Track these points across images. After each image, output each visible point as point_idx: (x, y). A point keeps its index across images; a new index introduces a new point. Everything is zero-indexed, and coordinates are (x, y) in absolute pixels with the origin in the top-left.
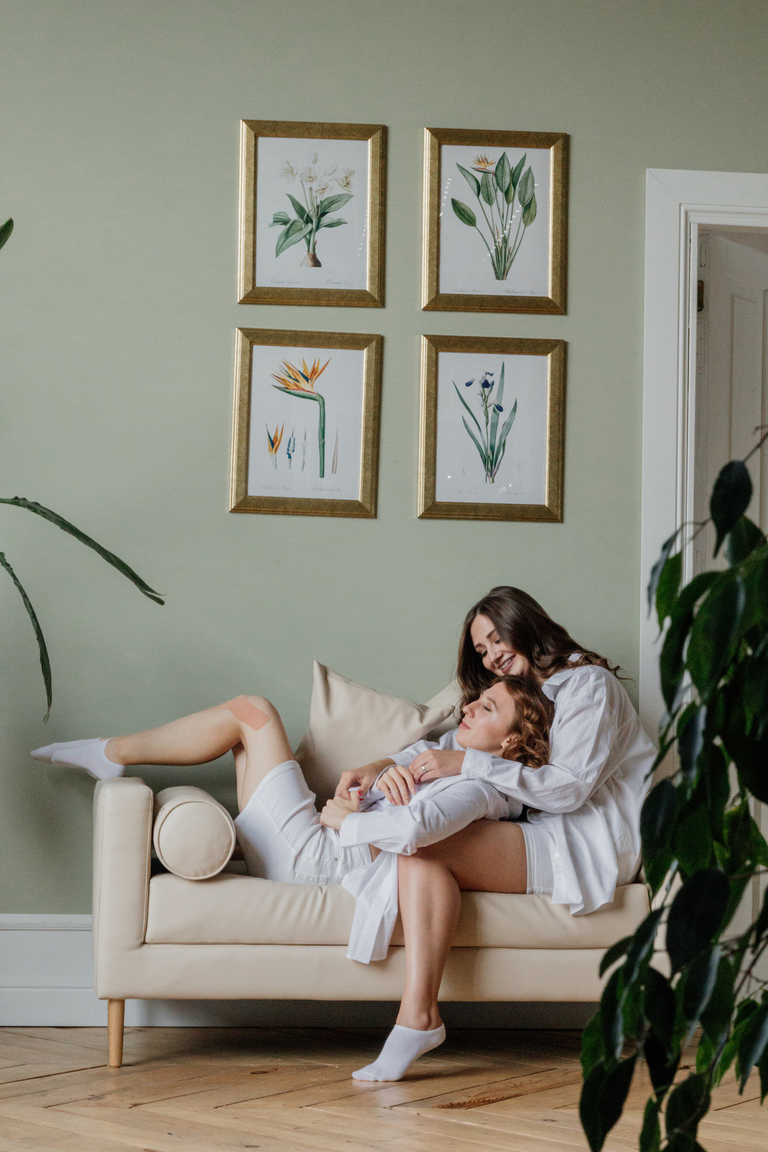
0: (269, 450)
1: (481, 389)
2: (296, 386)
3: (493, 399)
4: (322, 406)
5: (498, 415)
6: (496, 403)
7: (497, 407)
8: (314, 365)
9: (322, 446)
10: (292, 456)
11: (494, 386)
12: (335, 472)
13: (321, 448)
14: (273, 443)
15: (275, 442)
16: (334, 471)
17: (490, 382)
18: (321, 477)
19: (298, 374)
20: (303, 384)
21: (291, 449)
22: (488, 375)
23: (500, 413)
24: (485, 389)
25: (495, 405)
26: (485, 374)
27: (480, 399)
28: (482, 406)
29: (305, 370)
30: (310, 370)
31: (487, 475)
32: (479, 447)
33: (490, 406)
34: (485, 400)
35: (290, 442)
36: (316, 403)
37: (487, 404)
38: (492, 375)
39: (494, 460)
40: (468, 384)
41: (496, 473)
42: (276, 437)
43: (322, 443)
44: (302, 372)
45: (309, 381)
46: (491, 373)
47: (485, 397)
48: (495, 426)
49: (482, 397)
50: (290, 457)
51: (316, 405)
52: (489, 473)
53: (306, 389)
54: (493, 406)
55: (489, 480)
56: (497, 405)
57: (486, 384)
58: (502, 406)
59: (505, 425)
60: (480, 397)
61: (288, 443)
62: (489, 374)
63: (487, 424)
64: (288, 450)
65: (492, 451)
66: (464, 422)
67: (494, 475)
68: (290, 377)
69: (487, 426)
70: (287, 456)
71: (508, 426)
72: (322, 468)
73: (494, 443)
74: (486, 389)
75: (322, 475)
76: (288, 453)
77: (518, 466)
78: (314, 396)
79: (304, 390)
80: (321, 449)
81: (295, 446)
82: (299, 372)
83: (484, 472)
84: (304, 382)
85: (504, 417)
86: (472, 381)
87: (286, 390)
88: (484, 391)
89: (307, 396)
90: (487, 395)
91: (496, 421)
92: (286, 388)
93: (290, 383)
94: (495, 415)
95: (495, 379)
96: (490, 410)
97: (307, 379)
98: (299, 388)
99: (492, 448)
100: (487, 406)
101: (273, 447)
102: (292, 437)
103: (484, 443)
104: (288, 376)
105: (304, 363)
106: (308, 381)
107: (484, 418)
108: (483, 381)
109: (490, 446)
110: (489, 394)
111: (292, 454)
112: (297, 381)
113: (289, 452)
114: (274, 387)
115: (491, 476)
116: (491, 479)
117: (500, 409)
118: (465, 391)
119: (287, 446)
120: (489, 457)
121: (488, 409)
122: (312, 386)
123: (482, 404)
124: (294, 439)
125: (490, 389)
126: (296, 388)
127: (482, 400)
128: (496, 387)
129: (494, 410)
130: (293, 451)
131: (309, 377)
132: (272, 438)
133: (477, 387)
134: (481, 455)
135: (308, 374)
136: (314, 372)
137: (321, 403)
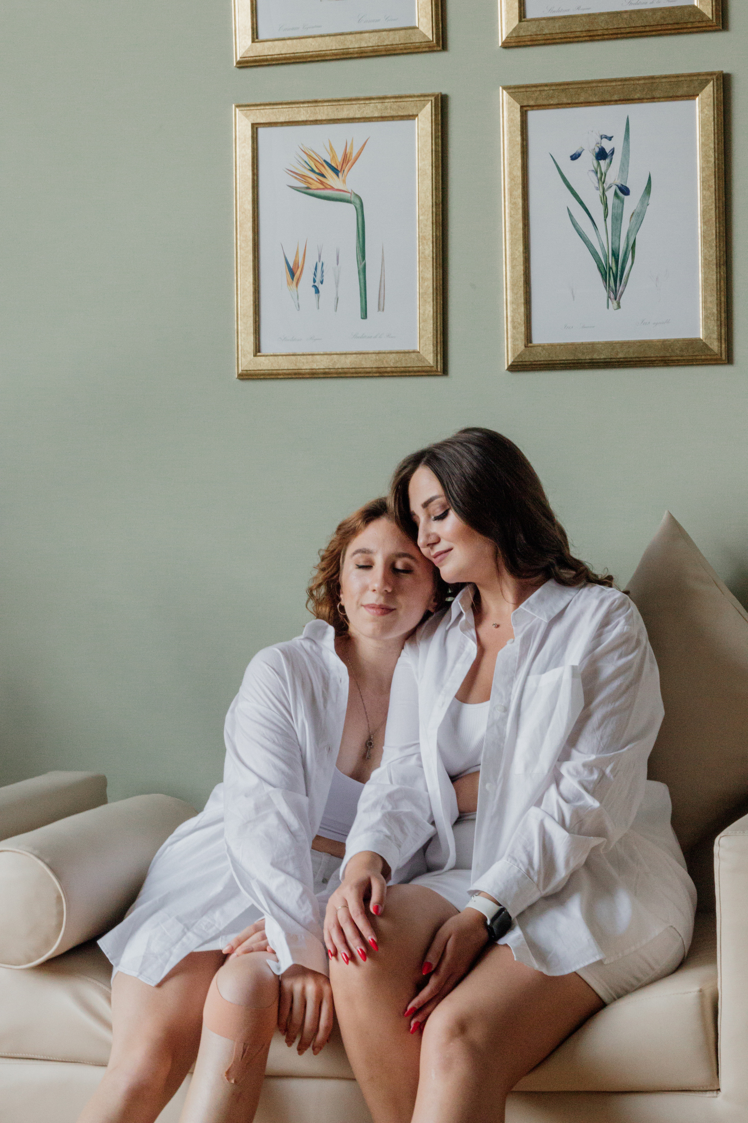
0: (288, 284)
1: (595, 162)
2: (322, 183)
3: (613, 177)
4: (360, 211)
5: (622, 202)
6: (619, 182)
7: (620, 189)
8: (346, 150)
9: (363, 271)
10: (320, 290)
11: (614, 156)
12: (383, 310)
13: (362, 273)
14: (292, 273)
15: (295, 271)
16: (381, 308)
17: (608, 150)
18: (362, 318)
19: (323, 166)
20: (332, 179)
21: (318, 279)
22: (604, 140)
23: (626, 198)
24: (600, 161)
25: (617, 186)
26: (599, 139)
27: (594, 179)
28: (598, 189)
29: (334, 157)
30: (340, 158)
31: (609, 297)
32: (594, 254)
33: (610, 187)
34: (602, 179)
35: (316, 269)
36: (351, 207)
37: (605, 185)
38: (610, 139)
39: (619, 273)
40: (575, 157)
41: (622, 293)
42: (296, 263)
43: (361, 267)
44: (329, 161)
45: (340, 174)
46: (609, 135)
47: (602, 174)
48: (618, 219)
49: (597, 176)
50: (317, 291)
51: (349, 210)
52: (612, 294)
53: (336, 187)
54: (614, 188)
55: (613, 304)
56: (620, 185)
57: (602, 155)
58: (627, 186)
59: (634, 215)
60: (593, 174)
61: (314, 270)
62: (606, 137)
63: (606, 216)
64: (314, 281)
65: (615, 258)
66: (570, 215)
67: (621, 296)
68: (313, 171)
69: (605, 220)
70: (313, 289)
71: (639, 217)
72: (364, 304)
73: (617, 246)
74: (602, 162)
75: (364, 316)
76: (315, 286)
77: (657, 279)
78: (347, 196)
79: (332, 188)
80: (362, 277)
81: (324, 274)
82: (325, 161)
83: (605, 294)
84: (332, 177)
85: (631, 203)
86: (580, 151)
87: (307, 191)
88: (599, 164)
89: (338, 197)
90: (603, 171)
91: (620, 211)
92: (308, 188)
93: (313, 179)
94: (617, 201)
95: (617, 144)
96: (610, 194)
97: (336, 171)
98: (326, 187)
99: (615, 255)
100: (606, 188)
101: (293, 279)
102: (319, 261)
103: (602, 247)
104: (310, 170)
105: (331, 148)
106: (338, 175)
107: (602, 207)
108: (597, 150)
109: (613, 251)
110: (607, 169)
111: (321, 287)
112: (323, 175)
113: (316, 284)
114: (289, 188)
115: (616, 299)
116: (615, 302)
117: (625, 191)
118: (570, 168)
119: (312, 276)
120: (610, 268)
121: (607, 193)
122: (344, 181)
123: (597, 185)
124: (323, 264)
125: (608, 160)
126: (321, 187)
127: (597, 181)
128: (617, 158)
129: (616, 194)
130: (322, 282)
131: (339, 169)
132: (291, 265)
133: (588, 159)
134: (598, 265)
135: (338, 164)
136: (346, 159)
137: (358, 206)
